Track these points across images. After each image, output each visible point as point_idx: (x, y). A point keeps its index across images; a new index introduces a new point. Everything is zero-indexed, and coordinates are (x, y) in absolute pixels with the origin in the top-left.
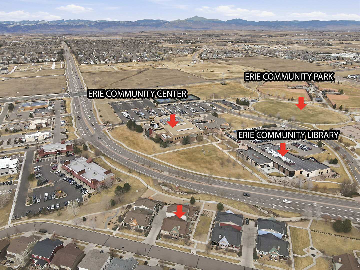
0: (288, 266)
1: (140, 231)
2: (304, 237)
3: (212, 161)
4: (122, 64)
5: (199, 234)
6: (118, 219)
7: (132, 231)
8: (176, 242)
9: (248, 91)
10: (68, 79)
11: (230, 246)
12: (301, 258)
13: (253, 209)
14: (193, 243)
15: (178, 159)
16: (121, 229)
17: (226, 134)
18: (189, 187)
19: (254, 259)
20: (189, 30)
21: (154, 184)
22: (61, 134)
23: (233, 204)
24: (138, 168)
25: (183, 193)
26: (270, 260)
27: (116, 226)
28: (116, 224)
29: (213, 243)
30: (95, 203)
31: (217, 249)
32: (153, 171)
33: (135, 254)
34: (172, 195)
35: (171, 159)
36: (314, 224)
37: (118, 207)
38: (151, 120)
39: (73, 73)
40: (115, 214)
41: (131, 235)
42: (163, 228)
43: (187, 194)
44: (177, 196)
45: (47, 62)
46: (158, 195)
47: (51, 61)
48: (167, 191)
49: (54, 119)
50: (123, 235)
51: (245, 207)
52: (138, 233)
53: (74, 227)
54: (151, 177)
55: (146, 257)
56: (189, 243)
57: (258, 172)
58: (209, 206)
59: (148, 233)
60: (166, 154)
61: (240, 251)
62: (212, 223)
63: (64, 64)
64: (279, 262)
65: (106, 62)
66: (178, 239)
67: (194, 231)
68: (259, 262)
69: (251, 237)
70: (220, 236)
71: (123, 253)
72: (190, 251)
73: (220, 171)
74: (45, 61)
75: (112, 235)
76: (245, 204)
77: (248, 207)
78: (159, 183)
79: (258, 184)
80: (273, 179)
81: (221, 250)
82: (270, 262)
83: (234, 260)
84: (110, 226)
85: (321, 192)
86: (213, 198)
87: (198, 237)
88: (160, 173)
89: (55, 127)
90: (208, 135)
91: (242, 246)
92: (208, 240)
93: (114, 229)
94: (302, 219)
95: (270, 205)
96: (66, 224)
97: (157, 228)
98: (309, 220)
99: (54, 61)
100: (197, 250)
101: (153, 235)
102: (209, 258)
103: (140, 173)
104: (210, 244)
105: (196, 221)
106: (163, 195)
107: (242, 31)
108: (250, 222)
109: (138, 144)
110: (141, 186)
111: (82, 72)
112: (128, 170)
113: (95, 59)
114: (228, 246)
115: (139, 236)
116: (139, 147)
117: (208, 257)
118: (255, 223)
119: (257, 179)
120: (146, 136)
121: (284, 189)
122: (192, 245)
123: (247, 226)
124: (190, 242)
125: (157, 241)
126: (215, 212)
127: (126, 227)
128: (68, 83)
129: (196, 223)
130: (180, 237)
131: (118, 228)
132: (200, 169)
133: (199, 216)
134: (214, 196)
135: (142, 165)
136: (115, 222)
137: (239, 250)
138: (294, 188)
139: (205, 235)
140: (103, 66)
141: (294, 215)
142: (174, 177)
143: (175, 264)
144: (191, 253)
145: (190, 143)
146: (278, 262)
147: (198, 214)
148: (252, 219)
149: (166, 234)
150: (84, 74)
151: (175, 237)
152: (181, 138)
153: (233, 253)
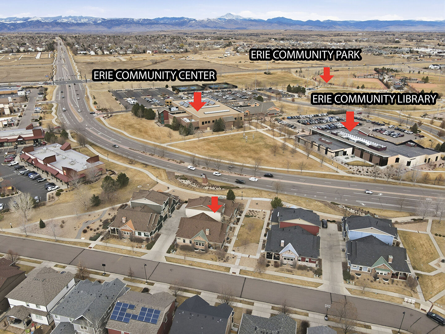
0: (409, 290)
1: (140, 241)
2: (425, 244)
3: (258, 149)
4: (132, 55)
5: (243, 243)
6: (101, 223)
7: (126, 241)
8: (203, 256)
9: (302, 80)
10: (56, 68)
11: (300, 259)
12: (429, 276)
13: (331, 207)
14: (233, 258)
15: (206, 147)
16: (105, 238)
17: (276, 120)
18: (225, 180)
19: (345, 279)
20: (220, 30)
21: (168, 177)
22: (32, 122)
23: (296, 202)
24: (144, 158)
25: (214, 188)
26: (375, 280)
27: (97, 234)
28: (97, 231)
29: (269, 256)
30: (67, 202)
31: (276, 265)
32: (168, 161)
33: (127, 277)
34: (197, 190)
35: (195, 147)
36: (436, 226)
37: (105, 207)
38: (168, 104)
39: (64, 62)
40: (99, 216)
41: (122, 247)
42: (179, 234)
43: (220, 189)
44: (204, 191)
45: (31, 51)
46: (174, 191)
47: (36, 51)
48: (188, 185)
49: (25, 106)
50: (108, 247)
51: (317, 205)
52: (135, 244)
53: (22, 237)
54: (163, 169)
55: (146, 280)
56: (226, 257)
57: (331, 161)
58: (257, 204)
59: (153, 243)
60: (188, 142)
61: (318, 267)
62: (265, 226)
63: (54, 55)
64: (392, 283)
65: (111, 53)
66: (206, 251)
67: (234, 239)
68: (355, 285)
69: (334, 246)
70: (283, 241)
71: (105, 275)
72: (228, 269)
73: (271, 160)
74: (28, 51)
75: (88, 248)
76: (316, 200)
77: (323, 205)
78: (176, 176)
79: (333, 175)
80: (356, 169)
81: (285, 267)
82: (374, 283)
83: (309, 282)
84: (86, 234)
85: (434, 184)
86: (264, 193)
87: (241, 248)
88: (178, 164)
89: (25, 115)
90: (250, 121)
91: (320, 261)
92: (259, 252)
93: (93, 239)
94: (414, 219)
95: (357, 201)
96: (8, 233)
97: (168, 235)
98: (427, 221)
99: (40, 51)
100: (241, 267)
101: (163, 246)
102: (264, 280)
103: (146, 165)
104: (264, 257)
105: (237, 224)
106: (181, 191)
107: (286, 30)
108: (329, 224)
109: (146, 132)
110: (146, 180)
111: (76, 61)
112: (128, 162)
113: (96, 49)
114: (296, 259)
115: (137, 247)
116: (147, 135)
117: (261, 279)
118: (338, 226)
119: (329, 169)
120: (159, 123)
121: (375, 181)
122: (231, 260)
123: (325, 230)
124: (227, 255)
125: (168, 255)
126: (268, 212)
127: (115, 234)
128: (55, 72)
129: (238, 227)
130: (209, 247)
131: (101, 237)
132: (241, 159)
133: (242, 217)
134: (265, 191)
135: (150, 154)
136: (96, 228)
137: (316, 266)
138: (390, 180)
139: (253, 245)
140: (105, 57)
141: (399, 214)
142: (200, 168)
143: (200, 291)
144: (231, 273)
145: (224, 130)
146: (390, 283)
147: (240, 215)
148: (331, 220)
149: (184, 244)
150: (79, 64)
151: (201, 247)
152: (211, 122)
153: (306, 271)
